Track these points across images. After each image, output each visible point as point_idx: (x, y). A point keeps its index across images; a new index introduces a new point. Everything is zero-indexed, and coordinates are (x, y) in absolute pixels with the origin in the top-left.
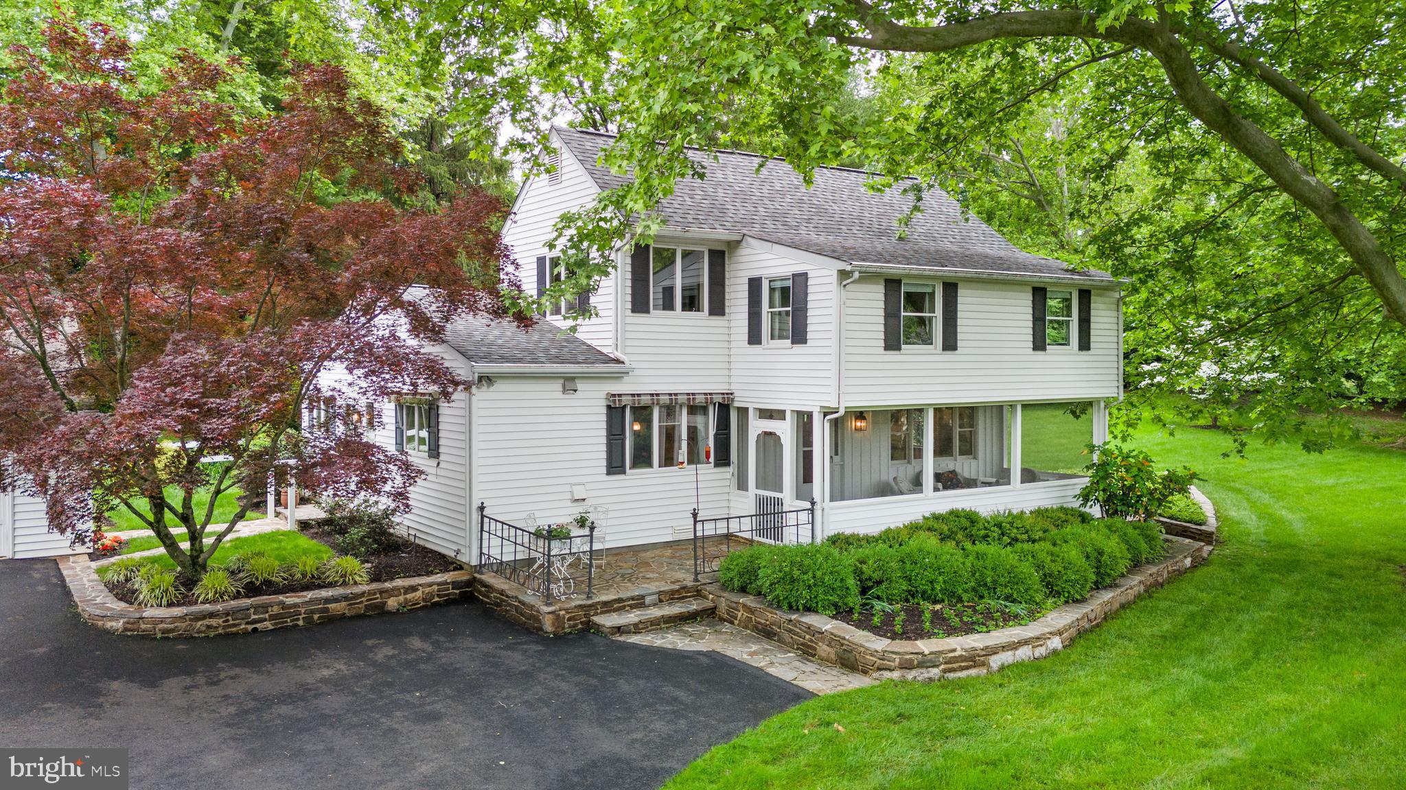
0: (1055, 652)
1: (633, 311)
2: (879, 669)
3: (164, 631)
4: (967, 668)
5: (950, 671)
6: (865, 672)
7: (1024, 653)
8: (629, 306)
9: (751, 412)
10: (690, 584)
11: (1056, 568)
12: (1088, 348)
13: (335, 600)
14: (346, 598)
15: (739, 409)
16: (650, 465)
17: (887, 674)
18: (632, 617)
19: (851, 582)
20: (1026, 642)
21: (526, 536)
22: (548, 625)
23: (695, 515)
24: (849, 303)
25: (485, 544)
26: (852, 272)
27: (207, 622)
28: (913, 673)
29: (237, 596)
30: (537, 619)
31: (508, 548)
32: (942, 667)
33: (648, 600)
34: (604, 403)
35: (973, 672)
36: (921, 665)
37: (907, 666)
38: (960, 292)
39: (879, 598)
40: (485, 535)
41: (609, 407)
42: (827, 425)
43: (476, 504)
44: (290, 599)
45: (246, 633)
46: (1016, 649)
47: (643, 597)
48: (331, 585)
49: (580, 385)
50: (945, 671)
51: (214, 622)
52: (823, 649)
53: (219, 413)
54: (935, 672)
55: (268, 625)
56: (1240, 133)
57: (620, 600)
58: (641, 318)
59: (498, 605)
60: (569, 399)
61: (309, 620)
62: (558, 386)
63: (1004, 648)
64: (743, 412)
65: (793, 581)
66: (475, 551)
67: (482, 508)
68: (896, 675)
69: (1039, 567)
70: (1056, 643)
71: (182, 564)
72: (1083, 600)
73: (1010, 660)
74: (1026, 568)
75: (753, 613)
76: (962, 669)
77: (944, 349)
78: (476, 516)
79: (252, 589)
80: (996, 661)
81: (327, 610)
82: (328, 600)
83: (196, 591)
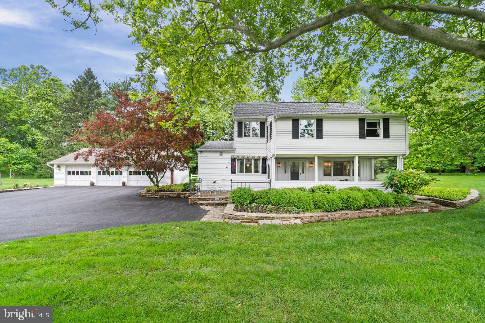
0: (295, 224)
1: (238, 137)
4: (250, 222)
5: (243, 222)
8: (237, 136)
12: (388, 138)
13: (171, 194)
14: (173, 194)
15: (267, 160)
16: (243, 173)
18: (208, 202)
20: (278, 218)
22: (189, 201)
24: (278, 126)
26: (275, 117)
28: (231, 221)
32: (241, 220)
33: (216, 199)
34: (230, 158)
35: (252, 224)
36: (233, 219)
38: (323, 122)
41: (232, 159)
42: (274, 160)
44: (162, 193)
46: (272, 219)
47: (214, 198)
49: (223, 154)
50: (241, 222)
51: (150, 195)
54: (238, 221)
55: (159, 197)
56: (416, 32)
57: (208, 198)
58: (240, 139)
60: (221, 157)
62: (219, 154)
63: (266, 218)
67: (200, 179)
73: (269, 223)
76: (248, 222)
77: (317, 138)
80: (261, 222)
81: (169, 196)
82: (169, 194)
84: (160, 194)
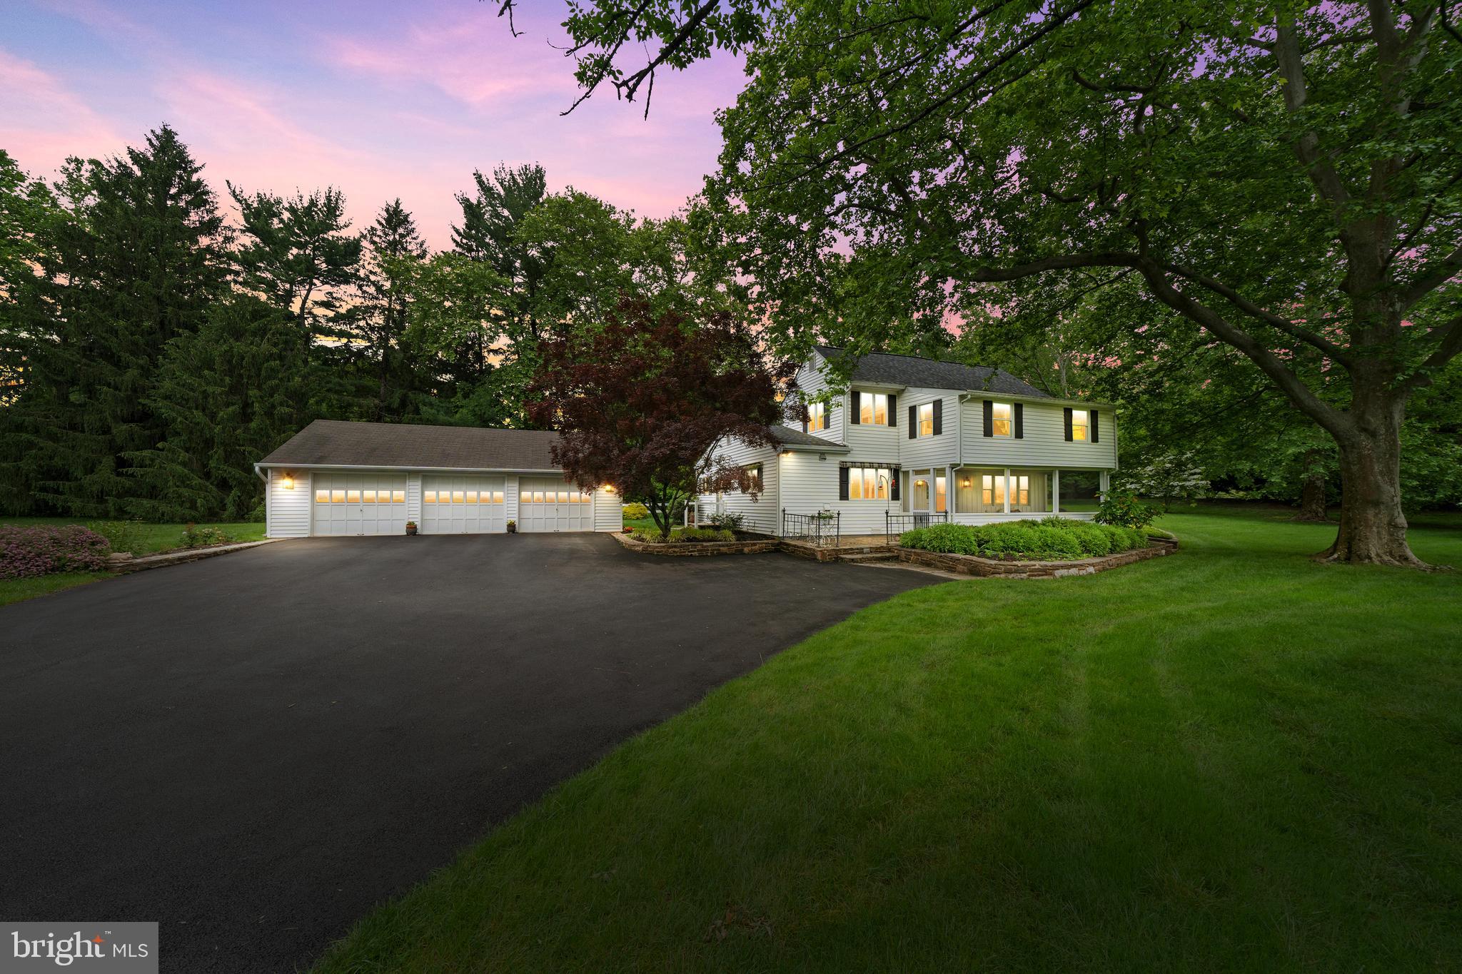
0: (1091, 574)
1: (852, 423)
2: (993, 573)
3: (658, 552)
4: (1042, 575)
5: (1033, 576)
6: (984, 576)
7: (1073, 571)
8: (850, 420)
9: (911, 472)
10: (885, 545)
11: (1088, 538)
12: (1097, 442)
13: (723, 546)
14: (726, 546)
15: (904, 472)
16: (860, 497)
17: (998, 576)
18: (859, 556)
19: (973, 538)
20: (1075, 566)
21: (807, 518)
22: (819, 557)
23: (887, 513)
24: (965, 412)
25: (786, 527)
26: (967, 395)
27: (673, 549)
28: (1012, 575)
29: (684, 541)
30: (813, 554)
31: (798, 526)
32: (1028, 573)
34: (839, 466)
35: (1045, 577)
36: (1016, 572)
37: (1008, 572)
38: (1024, 409)
39: (988, 549)
40: (786, 523)
41: (841, 468)
42: (954, 474)
43: (781, 508)
44: (705, 544)
45: (688, 556)
46: (1069, 569)
47: (863, 549)
48: (720, 541)
49: (828, 456)
50: (1029, 576)
51: (676, 550)
52: (960, 567)
53: (686, 449)
54: (1024, 575)
57: (852, 549)
58: (855, 426)
59: (793, 552)
60: (823, 464)
61: (712, 553)
62: (817, 456)
63: (1063, 567)
64: (906, 473)
65: (942, 538)
66: (781, 530)
67: (784, 511)
68: (1002, 576)
69: (1078, 537)
70: (1091, 569)
71: (661, 529)
72: (1104, 556)
73: (1066, 574)
74: (1071, 537)
75: (919, 556)
76: (1039, 575)
77: (1016, 438)
78: (781, 514)
79: (689, 540)
80: (1058, 573)
81: (719, 550)
82: (720, 546)
83: (668, 539)
84: (699, 547)
